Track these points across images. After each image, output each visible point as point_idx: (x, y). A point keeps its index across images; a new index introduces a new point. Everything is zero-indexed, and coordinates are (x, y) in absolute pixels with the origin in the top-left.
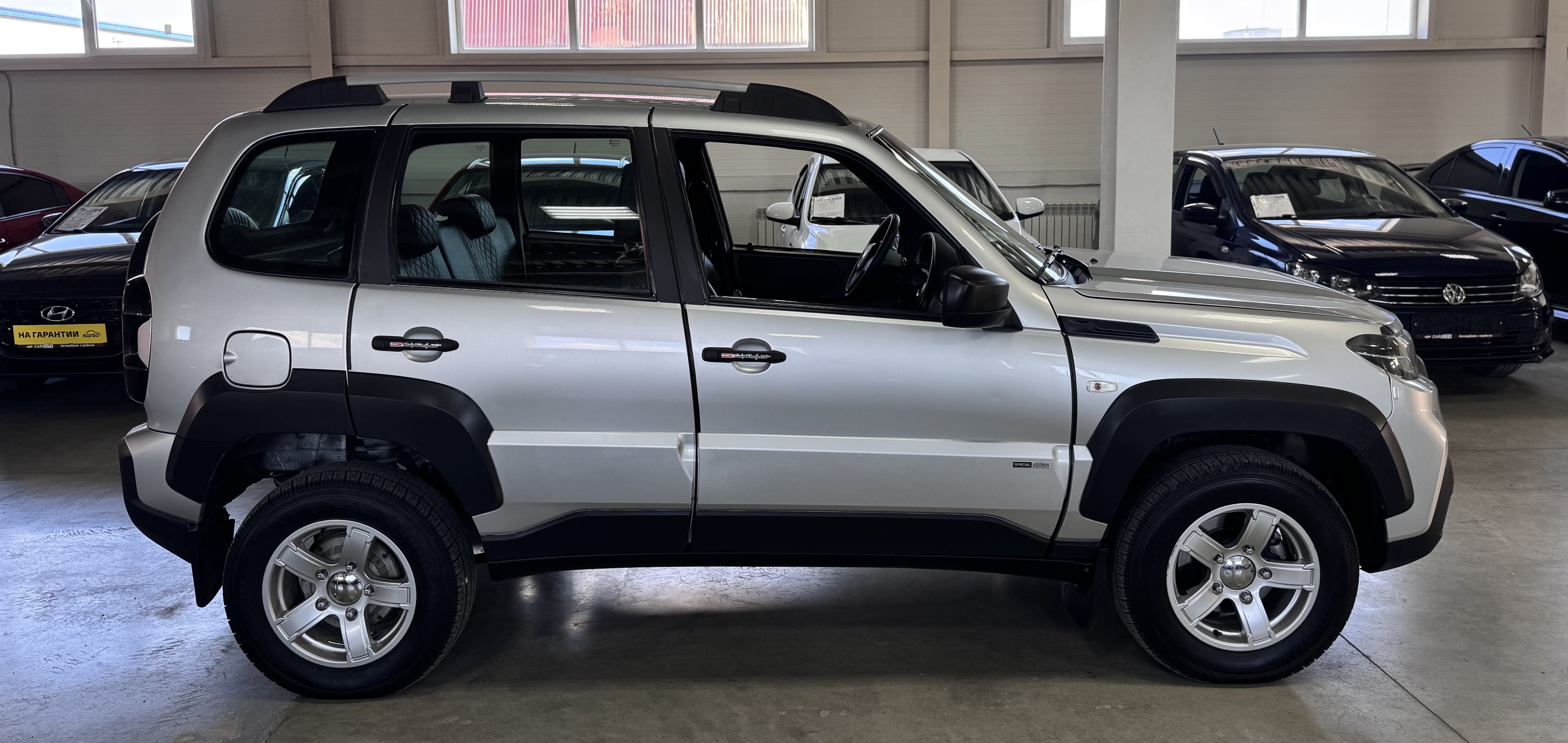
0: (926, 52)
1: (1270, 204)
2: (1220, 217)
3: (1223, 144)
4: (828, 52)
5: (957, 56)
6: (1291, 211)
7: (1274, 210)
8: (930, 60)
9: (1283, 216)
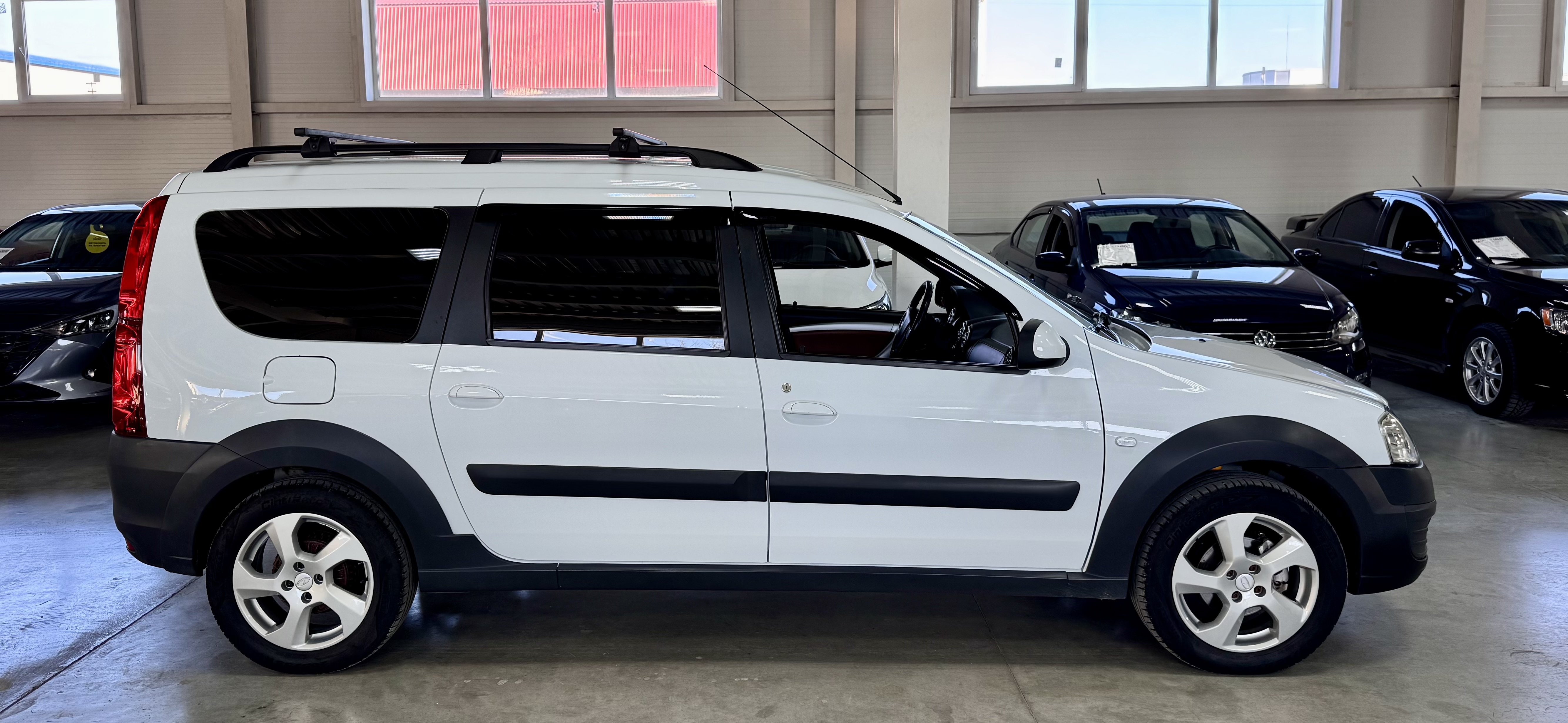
0: (833, 100)
1: (1116, 253)
2: (1069, 265)
3: (1104, 194)
4: (735, 100)
5: (864, 105)
6: (1133, 260)
7: (1117, 257)
8: (836, 110)
9: (1123, 264)
